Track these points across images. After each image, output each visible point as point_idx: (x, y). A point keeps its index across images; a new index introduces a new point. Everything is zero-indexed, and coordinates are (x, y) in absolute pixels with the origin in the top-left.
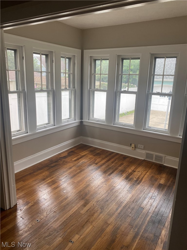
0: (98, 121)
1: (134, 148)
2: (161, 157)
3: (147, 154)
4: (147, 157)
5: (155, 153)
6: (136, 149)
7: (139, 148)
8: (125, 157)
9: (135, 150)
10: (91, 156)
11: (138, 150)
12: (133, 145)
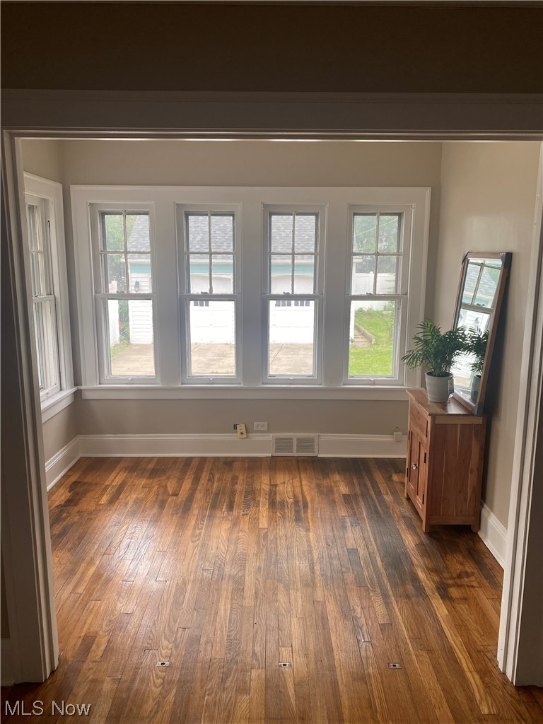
0: (131, 382)
1: (244, 432)
2: (311, 441)
3: (278, 440)
4: (278, 449)
5: (295, 435)
6: (250, 434)
7: (257, 432)
8: (229, 463)
9: (247, 437)
10: (143, 482)
11: (256, 437)
12: (241, 428)
